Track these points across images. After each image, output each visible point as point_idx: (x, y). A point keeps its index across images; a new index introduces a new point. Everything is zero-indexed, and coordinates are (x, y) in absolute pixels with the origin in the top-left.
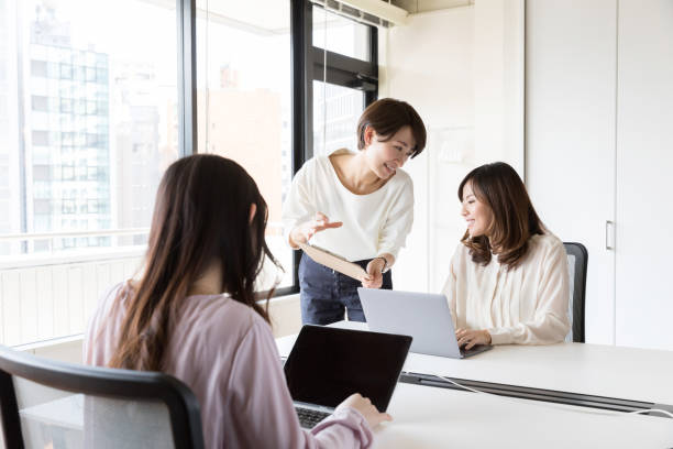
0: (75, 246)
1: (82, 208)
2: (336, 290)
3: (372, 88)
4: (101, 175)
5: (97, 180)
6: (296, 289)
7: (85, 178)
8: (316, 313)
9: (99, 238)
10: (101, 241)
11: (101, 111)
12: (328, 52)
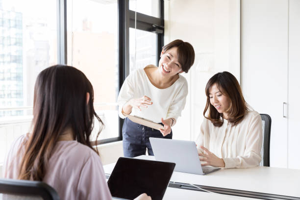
0: (4, 116)
1: (8, 95)
2: (144, 139)
3: (161, 32)
4: (18, 77)
5: (17, 80)
6: (120, 138)
7: (10, 79)
8: (132, 151)
9: (17, 111)
10: (18, 113)
11: (18, 43)
12: (137, 13)
